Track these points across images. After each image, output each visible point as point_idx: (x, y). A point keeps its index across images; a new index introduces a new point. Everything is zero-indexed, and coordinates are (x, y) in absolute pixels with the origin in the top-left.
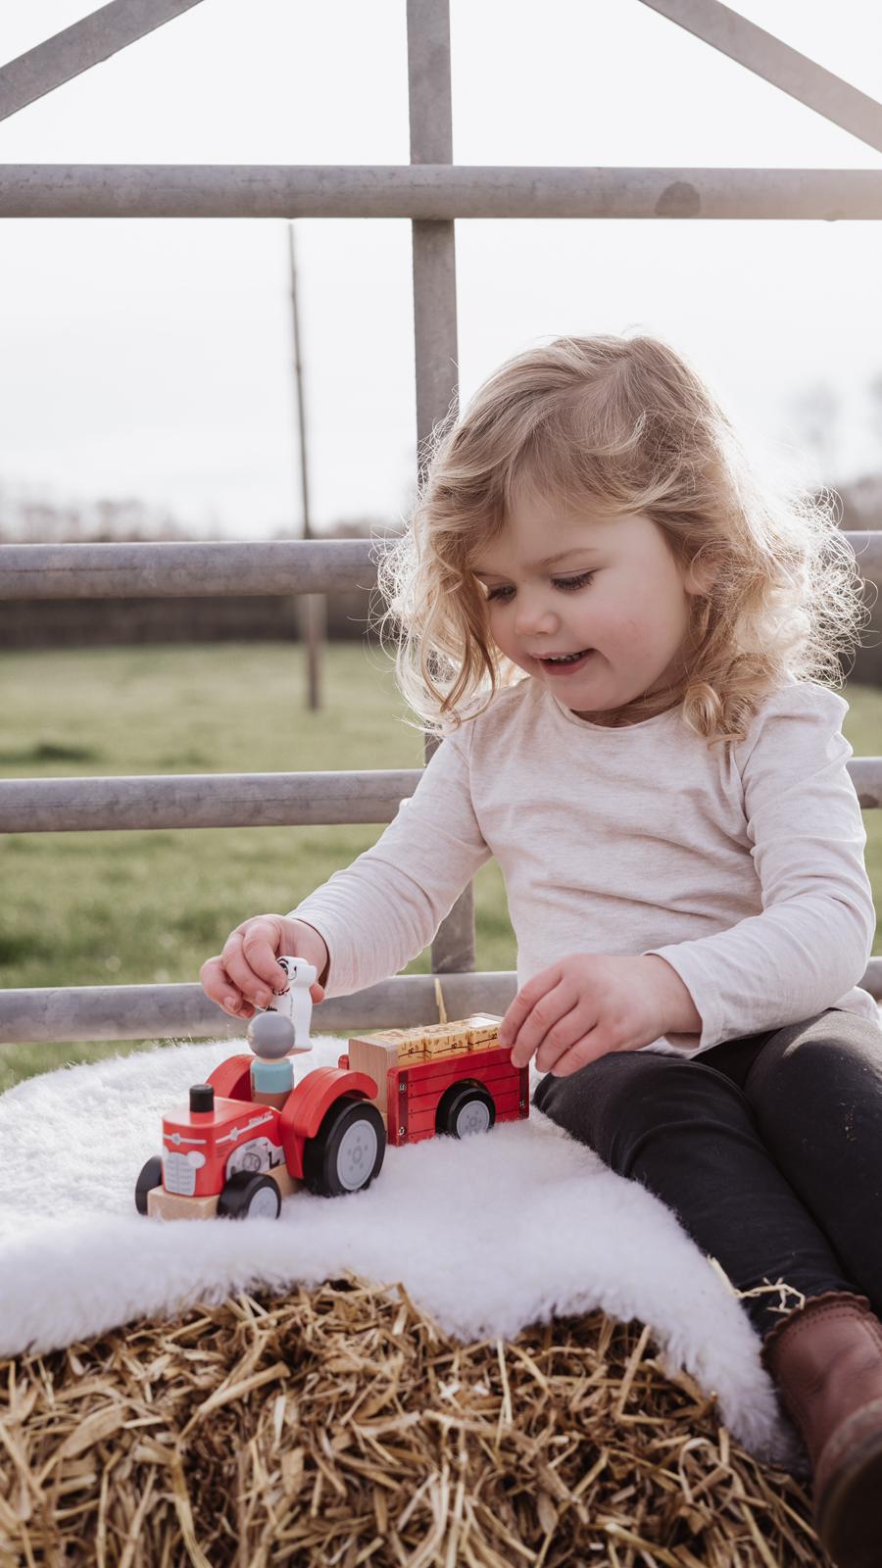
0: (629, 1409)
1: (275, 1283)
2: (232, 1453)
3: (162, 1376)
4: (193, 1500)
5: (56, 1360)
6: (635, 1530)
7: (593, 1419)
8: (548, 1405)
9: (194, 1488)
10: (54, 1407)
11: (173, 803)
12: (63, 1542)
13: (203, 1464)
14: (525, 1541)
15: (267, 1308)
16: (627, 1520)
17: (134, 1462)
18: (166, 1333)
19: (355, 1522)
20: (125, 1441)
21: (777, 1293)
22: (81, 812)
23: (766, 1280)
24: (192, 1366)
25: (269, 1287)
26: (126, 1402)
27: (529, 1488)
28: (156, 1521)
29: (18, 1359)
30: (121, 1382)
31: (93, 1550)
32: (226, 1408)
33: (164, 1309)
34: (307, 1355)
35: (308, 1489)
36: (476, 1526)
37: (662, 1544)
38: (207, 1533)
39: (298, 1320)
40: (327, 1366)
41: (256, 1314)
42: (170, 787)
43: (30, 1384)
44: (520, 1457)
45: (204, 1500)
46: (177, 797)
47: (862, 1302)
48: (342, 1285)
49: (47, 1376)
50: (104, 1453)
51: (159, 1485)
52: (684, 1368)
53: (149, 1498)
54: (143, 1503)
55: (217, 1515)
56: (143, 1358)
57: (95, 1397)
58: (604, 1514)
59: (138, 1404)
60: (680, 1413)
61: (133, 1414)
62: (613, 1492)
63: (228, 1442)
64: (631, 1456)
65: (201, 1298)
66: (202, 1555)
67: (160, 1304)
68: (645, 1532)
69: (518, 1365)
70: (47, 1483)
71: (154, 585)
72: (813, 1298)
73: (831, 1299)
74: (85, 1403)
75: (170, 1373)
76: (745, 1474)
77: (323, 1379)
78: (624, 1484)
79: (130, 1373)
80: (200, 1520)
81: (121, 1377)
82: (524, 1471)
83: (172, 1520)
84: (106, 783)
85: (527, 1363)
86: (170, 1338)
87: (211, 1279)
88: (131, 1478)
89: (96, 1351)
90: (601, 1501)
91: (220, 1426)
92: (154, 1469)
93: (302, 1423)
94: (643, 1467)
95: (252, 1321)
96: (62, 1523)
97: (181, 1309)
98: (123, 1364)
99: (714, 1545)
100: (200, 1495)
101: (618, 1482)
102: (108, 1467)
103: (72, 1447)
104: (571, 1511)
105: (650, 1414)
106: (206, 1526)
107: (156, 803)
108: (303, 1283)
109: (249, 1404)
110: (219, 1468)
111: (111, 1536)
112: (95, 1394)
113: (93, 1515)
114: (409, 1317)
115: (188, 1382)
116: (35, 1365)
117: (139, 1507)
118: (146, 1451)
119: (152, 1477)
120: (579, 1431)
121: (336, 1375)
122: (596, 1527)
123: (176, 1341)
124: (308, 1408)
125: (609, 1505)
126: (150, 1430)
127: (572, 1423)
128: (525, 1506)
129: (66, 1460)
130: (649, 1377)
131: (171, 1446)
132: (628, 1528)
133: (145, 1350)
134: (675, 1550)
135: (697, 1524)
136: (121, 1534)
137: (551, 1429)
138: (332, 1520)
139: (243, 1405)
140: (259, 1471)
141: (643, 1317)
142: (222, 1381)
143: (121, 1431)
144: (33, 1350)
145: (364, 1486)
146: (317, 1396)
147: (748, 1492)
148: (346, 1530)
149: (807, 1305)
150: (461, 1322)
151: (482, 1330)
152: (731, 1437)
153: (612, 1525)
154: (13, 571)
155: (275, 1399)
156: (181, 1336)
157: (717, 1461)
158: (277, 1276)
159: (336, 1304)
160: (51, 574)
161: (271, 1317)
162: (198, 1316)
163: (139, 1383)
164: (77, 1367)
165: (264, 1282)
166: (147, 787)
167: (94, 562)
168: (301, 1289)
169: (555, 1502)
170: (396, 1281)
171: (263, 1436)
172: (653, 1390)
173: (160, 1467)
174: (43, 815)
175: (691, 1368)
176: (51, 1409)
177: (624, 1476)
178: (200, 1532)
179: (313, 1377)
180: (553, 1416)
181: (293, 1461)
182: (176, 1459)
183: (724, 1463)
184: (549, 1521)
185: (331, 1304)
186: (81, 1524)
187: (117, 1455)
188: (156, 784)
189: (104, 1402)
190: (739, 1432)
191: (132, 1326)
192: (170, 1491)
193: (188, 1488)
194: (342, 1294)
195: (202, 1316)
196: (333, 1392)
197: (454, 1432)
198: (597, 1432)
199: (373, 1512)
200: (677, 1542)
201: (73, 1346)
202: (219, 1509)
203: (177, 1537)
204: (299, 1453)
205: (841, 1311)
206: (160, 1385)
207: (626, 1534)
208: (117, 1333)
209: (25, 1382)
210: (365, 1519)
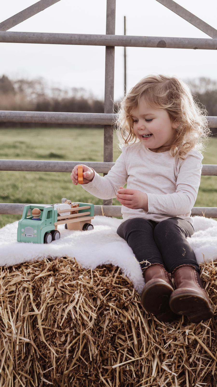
0: (116, 283)
1: (53, 257)
2: (41, 287)
3: (30, 272)
4: (33, 295)
5: (10, 268)
6: (115, 306)
7: (109, 285)
8: (100, 281)
9: (34, 293)
10: (9, 276)
11: (50, 166)
12: (8, 300)
13: (36, 288)
14: (94, 306)
15: (51, 261)
16: (113, 303)
17: (23, 287)
18: (31, 265)
19: (63, 300)
20: (22, 283)
21: (146, 263)
22: (31, 167)
23: (144, 260)
24: (36, 271)
25: (52, 257)
26: (22, 276)
27: (96, 297)
28: (26, 298)
29: (3, 267)
30: (22, 273)
31: (14, 302)
32: (41, 278)
33: (31, 260)
34: (57, 270)
35: (54, 294)
36: (84, 301)
37: (120, 309)
38: (36, 301)
39: (55, 263)
40: (60, 272)
41: (48, 262)
42: (49, 163)
43: (5, 272)
44: (94, 291)
45: (36, 295)
46: (51, 165)
47: (162, 266)
48: (65, 258)
49: (8, 271)
50: (18, 285)
51: (28, 291)
52: (126, 276)
53: (26, 293)
54: (24, 294)
55: (38, 298)
56: (27, 269)
57: (17, 275)
58: (109, 302)
59: (24, 277)
60: (127, 286)
61: (24, 278)
62: (112, 299)
63: (41, 285)
64: (115, 292)
65: (38, 259)
66: (34, 305)
67: (30, 259)
68: (117, 306)
69: (95, 273)
70: (6, 289)
71: (48, 121)
72: (152, 264)
73: (156, 264)
74: (15, 276)
75: (31, 272)
76: (138, 297)
77: (59, 274)
78: (114, 297)
79: (24, 271)
80: (35, 298)
81: (22, 272)
82: (95, 293)
83: (29, 298)
84: (36, 162)
85: (97, 274)
86: (32, 265)
87: (40, 255)
88: (22, 290)
89: (18, 267)
90: (109, 300)
91: (40, 282)
92: (27, 289)
93: (55, 282)
94: (117, 294)
95: (47, 263)
96: (9, 297)
97: (34, 260)
98: (23, 269)
99: (129, 309)
100: (35, 294)
101: (113, 297)
102: (18, 288)
103: (12, 283)
104: (103, 301)
105: (121, 285)
106: (36, 300)
107: (46, 166)
108: (58, 257)
109: (45, 278)
110: (39, 289)
111: (18, 300)
112: (17, 274)
113: (15, 296)
114: (76, 264)
115: (34, 273)
116: (6, 268)
117: (23, 295)
118: (25, 285)
119: (26, 290)
120: (106, 287)
121: (62, 274)
122: (108, 305)
123: (33, 266)
124: (56, 280)
125: (111, 301)
126: (27, 281)
127: (105, 285)
128: (95, 300)
129: (10, 285)
130: (121, 278)
131: (30, 284)
132: (114, 305)
133: (27, 267)
134: (122, 310)
135: (126, 304)
136: (20, 300)
137: (100, 286)
138: (58, 300)
139: (44, 278)
140: (46, 291)
141: (119, 266)
142: (40, 274)
143: (21, 281)
144: (6, 266)
145: (65, 294)
146: (58, 277)
147: (137, 300)
148: (61, 302)
149: (151, 265)
150: (86, 265)
151: (90, 267)
152: (135, 290)
153: (110, 304)
154: (19, 117)
155: (50, 277)
156: (34, 265)
157: (131, 294)
158: (53, 255)
159: (63, 261)
160: (27, 118)
161: (51, 263)
162: (37, 262)
163: (25, 273)
164: (14, 270)
165: (51, 256)
166: (44, 163)
167: (35, 116)
168: (57, 258)
169: (100, 300)
170: (74, 257)
171: (47, 284)
172: (122, 281)
173: (28, 288)
174: (23, 168)
175: (128, 276)
176: (8, 276)
177: (114, 296)
178: (34, 300)
179: (57, 274)
180: (101, 283)
181: (52, 289)
182: (30, 287)
183: (133, 295)
184: (99, 303)
185: (62, 261)
186: (13, 297)
187: (20, 286)
188: (46, 162)
189: (18, 276)
190: (137, 289)
191: (25, 263)
192: (29, 293)
193: (32, 292)
194: (64, 259)
195: (38, 262)
196: (61, 277)
197: (81, 284)
198: (109, 287)
199: (66, 299)
200: (123, 309)
201: (14, 266)
202: (39, 297)
203: (30, 302)
204: (53, 287)
205: (158, 267)
206: (29, 274)
207: (113, 306)
208: (22, 264)
209: (4, 271)
210: (65, 300)
